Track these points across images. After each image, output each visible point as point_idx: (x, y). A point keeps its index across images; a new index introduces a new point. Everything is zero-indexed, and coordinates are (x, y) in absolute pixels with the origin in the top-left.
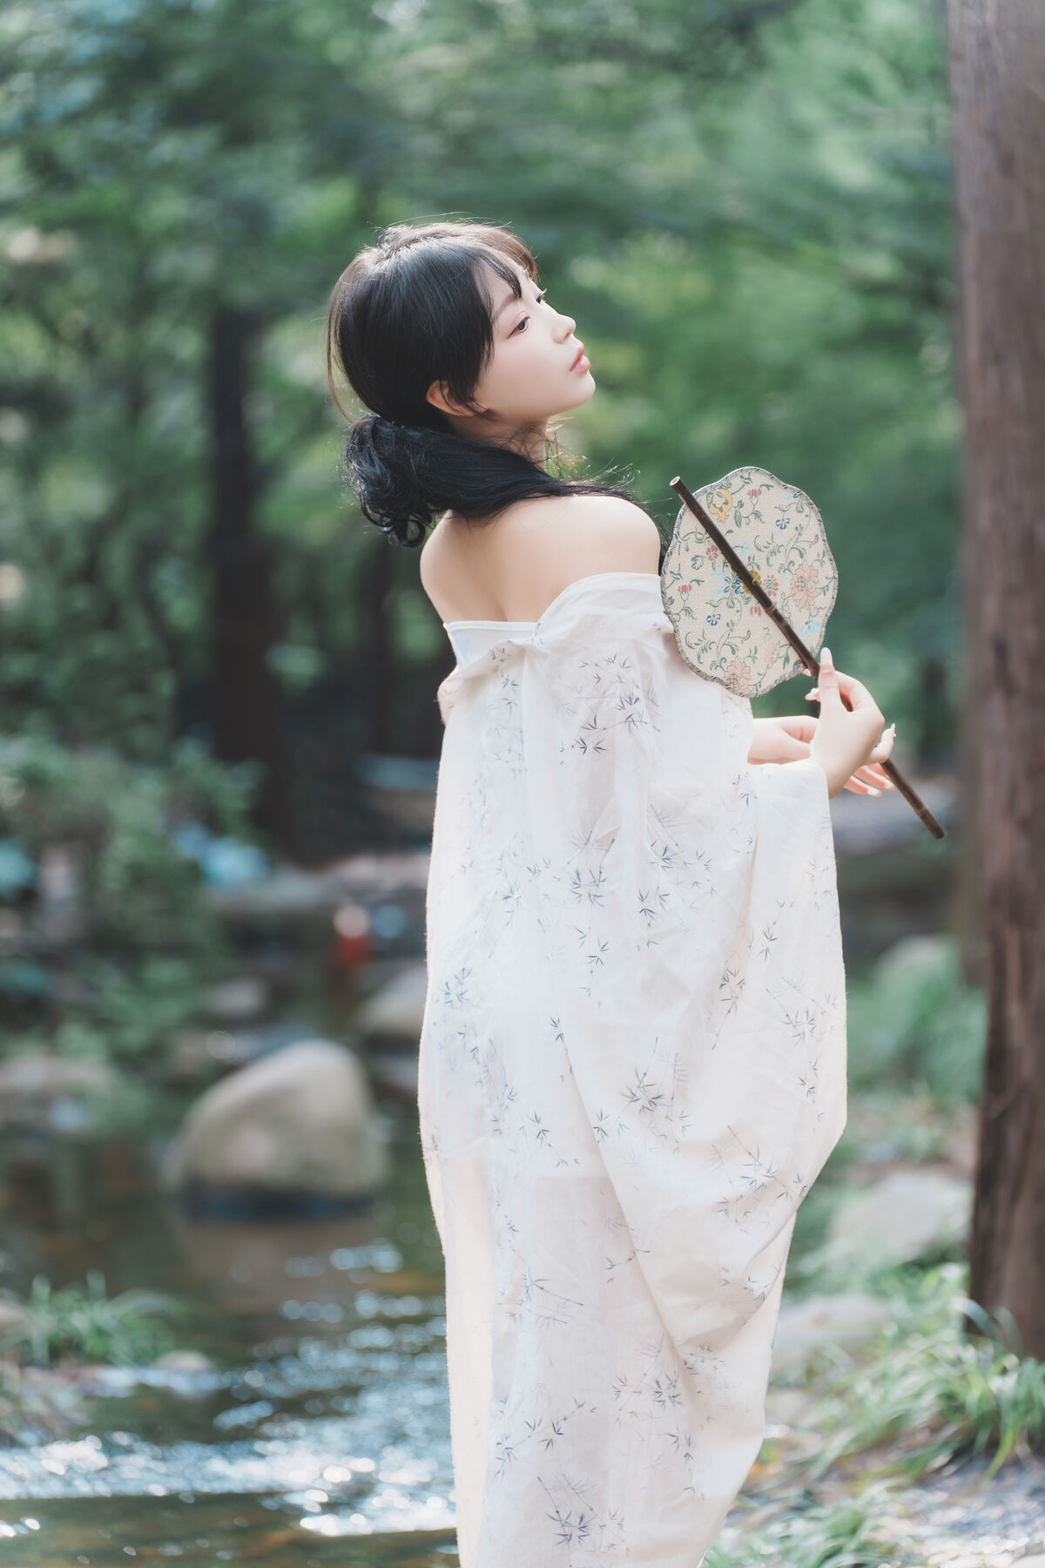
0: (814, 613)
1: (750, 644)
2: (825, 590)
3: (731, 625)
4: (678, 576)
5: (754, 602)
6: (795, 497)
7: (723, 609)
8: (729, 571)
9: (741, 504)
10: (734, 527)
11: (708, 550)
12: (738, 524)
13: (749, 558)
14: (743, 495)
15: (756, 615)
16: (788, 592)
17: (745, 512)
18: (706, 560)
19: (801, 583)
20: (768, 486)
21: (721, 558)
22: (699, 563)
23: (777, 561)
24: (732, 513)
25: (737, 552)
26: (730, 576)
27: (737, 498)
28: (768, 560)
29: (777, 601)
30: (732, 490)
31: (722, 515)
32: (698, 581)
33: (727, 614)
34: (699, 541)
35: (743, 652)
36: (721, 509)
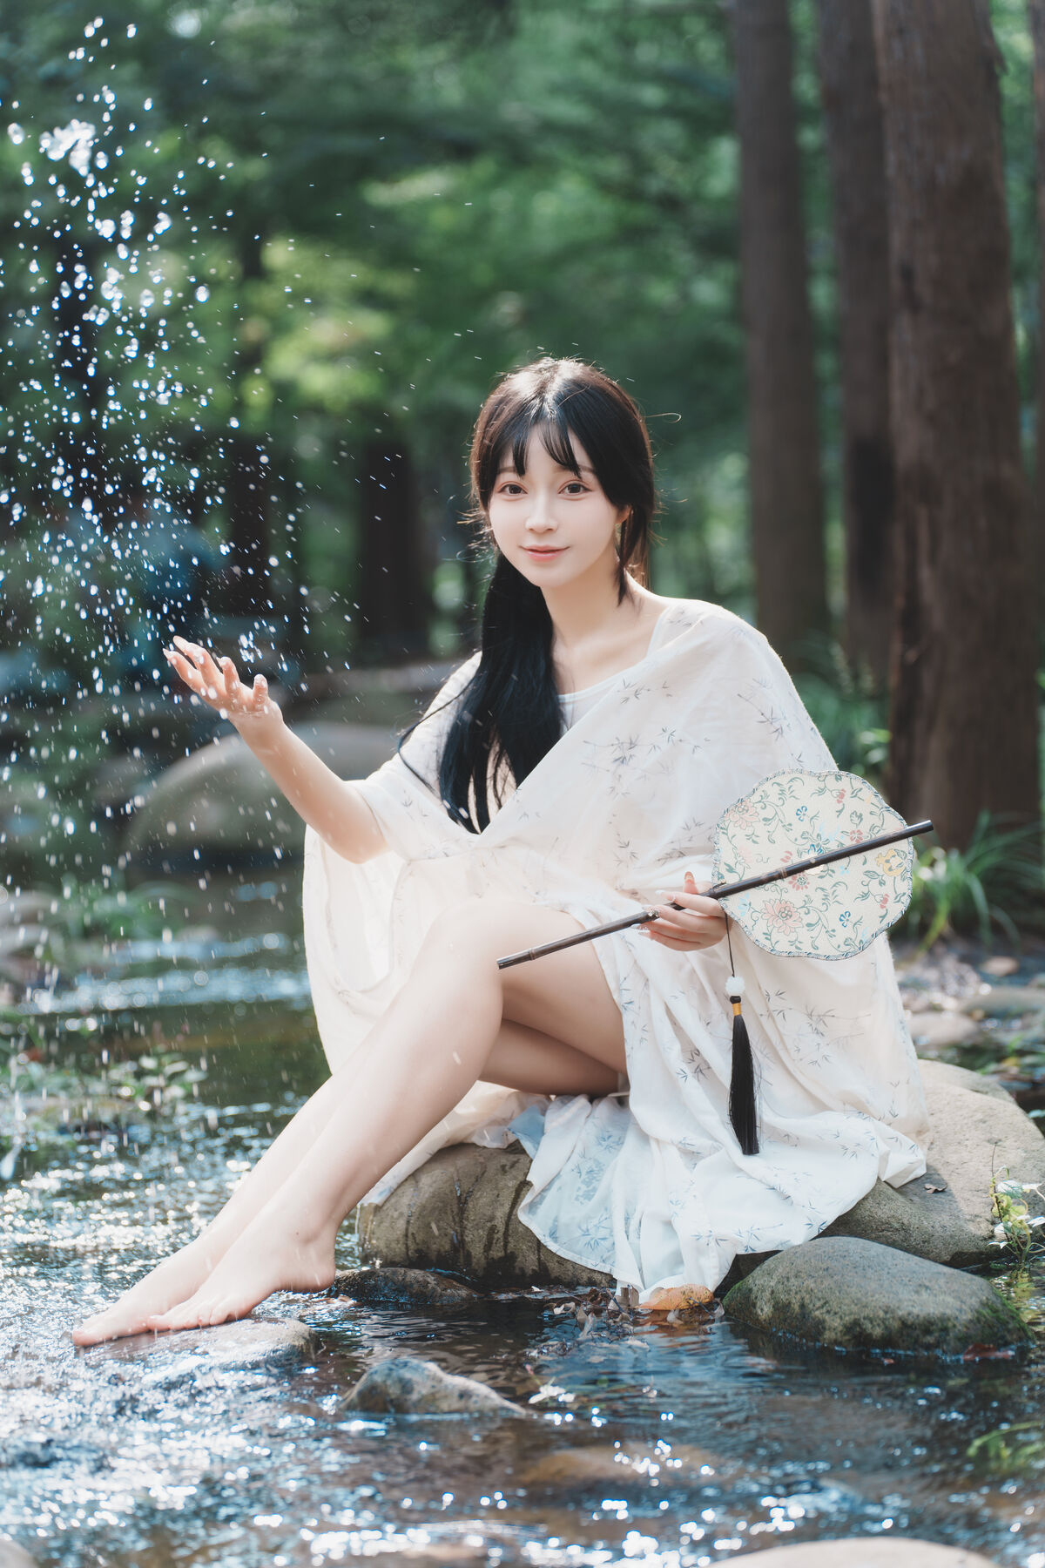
0: (755, 915)
1: (762, 840)
2: (768, 935)
3: (787, 827)
4: (855, 794)
5: (796, 860)
6: (861, 941)
7: (805, 826)
8: (833, 847)
10: (868, 867)
11: (861, 833)
12: (867, 873)
13: (833, 871)
14: (888, 890)
15: (784, 855)
16: (785, 897)
17: (874, 884)
18: (854, 828)
19: (785, 913)
20: (883, 917)
21: (849, 843)
22: (856, 820)
23: (817, 897)
24: (880, 871)
25: (844, 861)
26: (827, 846)
27: (889, 880)
28: (822, 889)
29: (784, 884)
30: (899, 878)
31: (883, 860)
32: (840, 812)
33: (799, 827)
34: (873, 828)
35: (761, 829)
36: (887, 861)
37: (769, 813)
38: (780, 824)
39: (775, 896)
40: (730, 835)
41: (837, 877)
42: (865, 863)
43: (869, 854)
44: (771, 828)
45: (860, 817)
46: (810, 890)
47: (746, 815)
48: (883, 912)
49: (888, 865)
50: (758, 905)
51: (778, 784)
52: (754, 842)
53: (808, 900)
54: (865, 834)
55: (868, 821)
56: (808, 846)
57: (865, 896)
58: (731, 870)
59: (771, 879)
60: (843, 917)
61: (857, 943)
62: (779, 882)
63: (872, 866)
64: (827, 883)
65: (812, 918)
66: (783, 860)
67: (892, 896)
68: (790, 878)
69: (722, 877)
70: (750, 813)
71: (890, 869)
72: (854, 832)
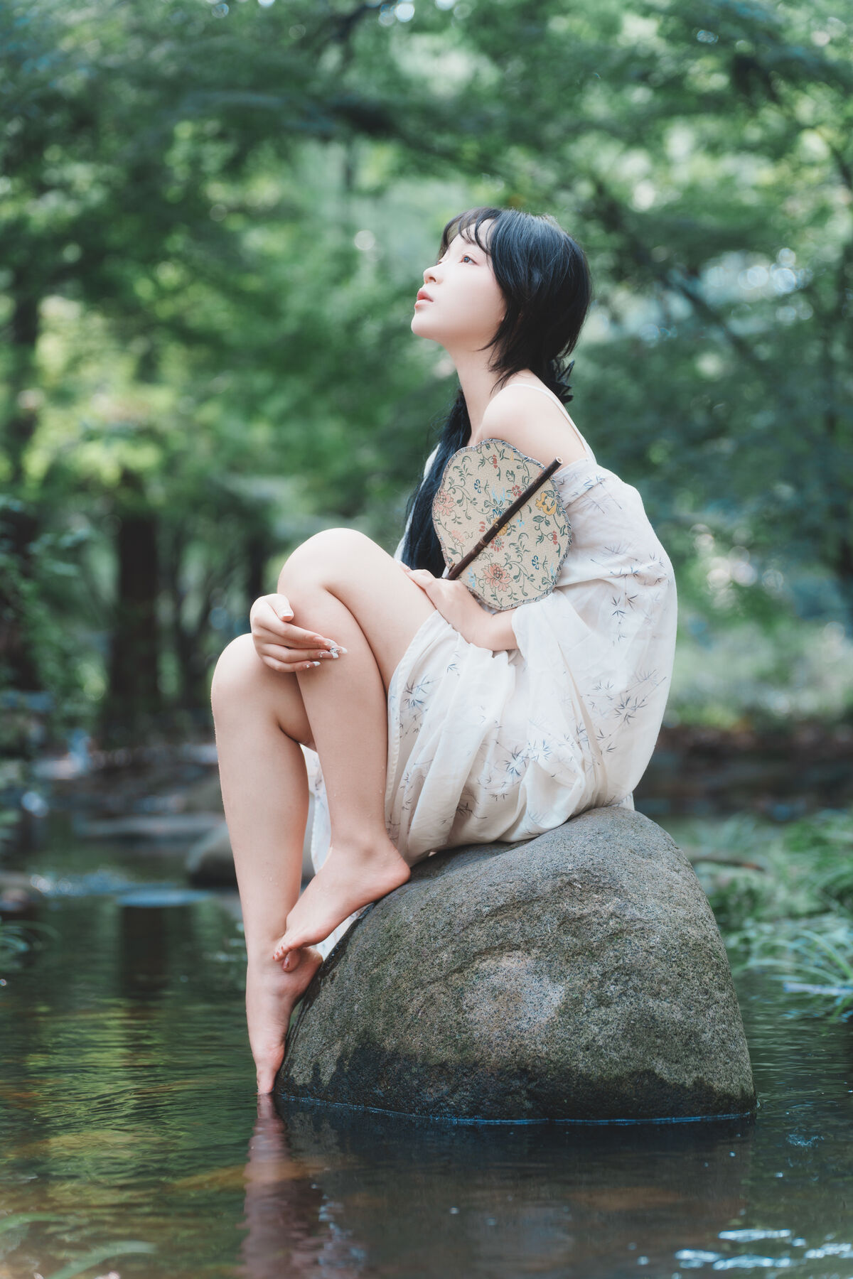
0: (482, 582)
1: (463, 519)
3: (474, 502)
4: (503, 456)
5: (489, 527)
7: (483, 496)
8: (506, 506)
9: (548, 523)
10: (533, 514)
11: (519, 488)
12: (535, 519)
13: (514, 526)
14: (553, 527)
16: (494, 560)
17: (543, 525)
18: (512, 484)
19: (497, 574)
20: (559, 551)
21: (515, 499)
22: (510, 477)
23: (512, 552)
24: (543, 515)
25: (517, 514)
26: (503, 507)
27: (550, 518)
28: (513, 544)
29: (488, 550)
30: (556, 515)
31: (540, 504)
32: (499, 475)
33: (481, 498)
34: (524, 480)
35: (458, 510)
36: (544, 504)
37: (458, 496)
38: (469, 501)
39: (487, 562)
40: (443, 524)
41: (519, 530)
42: (530, 511)
43: (532, 502)
44: (464, 507)
45: (512, 474)
46: (506, 549)
47: (447, 504)
48: (557, 547)
49: (545, 507)
50: (480, 574)
51: (457, 467)
52: (459, 523)
53: (508, 558)
54: (522, 487)
55: (520, 474)
56: (491, 513)
57: (541, 539)
58: (454, 552)
59: (479, 549)
60: (534, 561)
61: (550, 579)
62: (485, 550)
63: (536, 512)
64: (513, 538)
65: (515, 572)
66: (481, 530)
67: (558, 531)
68: (490, 545)
69: (452, 560)
70: (448, 501)
71: (548, 510)
72: (514, 488)
